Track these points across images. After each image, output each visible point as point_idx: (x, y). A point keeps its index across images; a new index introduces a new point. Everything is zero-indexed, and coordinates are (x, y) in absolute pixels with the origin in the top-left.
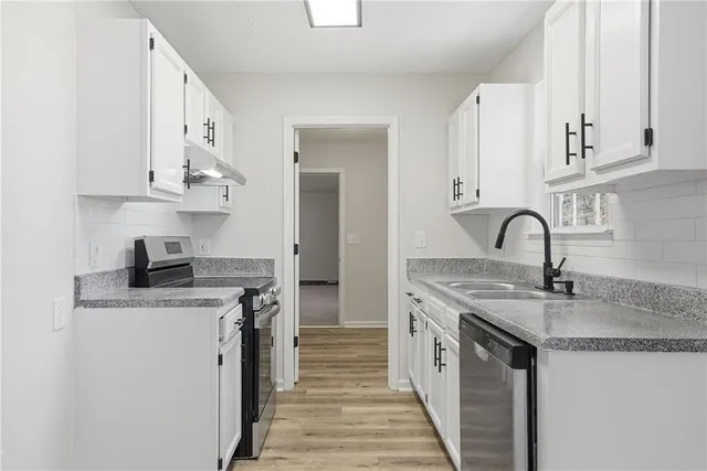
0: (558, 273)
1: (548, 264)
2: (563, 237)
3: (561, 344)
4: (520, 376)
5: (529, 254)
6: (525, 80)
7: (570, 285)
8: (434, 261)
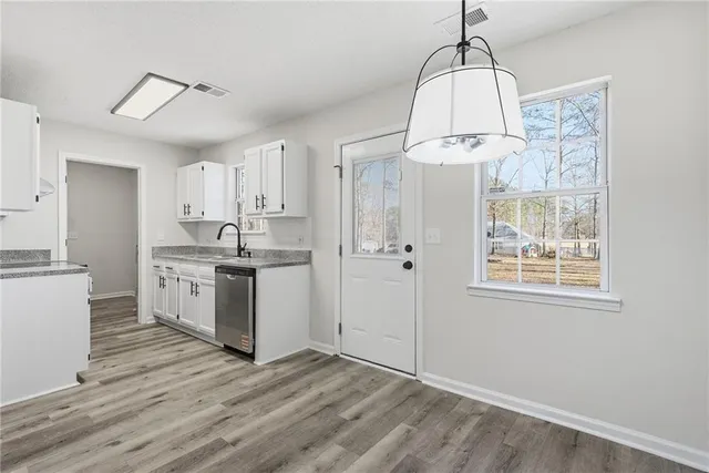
0: (243, 249)
1: (239, 245)
2: (244, 234)
3: (263, 267)
4: (251, 279)
5: (229, 242)
6: (221, 161)
7: (249, 253)
8: (169, 247)
